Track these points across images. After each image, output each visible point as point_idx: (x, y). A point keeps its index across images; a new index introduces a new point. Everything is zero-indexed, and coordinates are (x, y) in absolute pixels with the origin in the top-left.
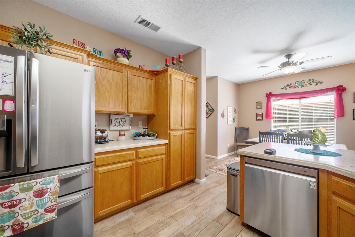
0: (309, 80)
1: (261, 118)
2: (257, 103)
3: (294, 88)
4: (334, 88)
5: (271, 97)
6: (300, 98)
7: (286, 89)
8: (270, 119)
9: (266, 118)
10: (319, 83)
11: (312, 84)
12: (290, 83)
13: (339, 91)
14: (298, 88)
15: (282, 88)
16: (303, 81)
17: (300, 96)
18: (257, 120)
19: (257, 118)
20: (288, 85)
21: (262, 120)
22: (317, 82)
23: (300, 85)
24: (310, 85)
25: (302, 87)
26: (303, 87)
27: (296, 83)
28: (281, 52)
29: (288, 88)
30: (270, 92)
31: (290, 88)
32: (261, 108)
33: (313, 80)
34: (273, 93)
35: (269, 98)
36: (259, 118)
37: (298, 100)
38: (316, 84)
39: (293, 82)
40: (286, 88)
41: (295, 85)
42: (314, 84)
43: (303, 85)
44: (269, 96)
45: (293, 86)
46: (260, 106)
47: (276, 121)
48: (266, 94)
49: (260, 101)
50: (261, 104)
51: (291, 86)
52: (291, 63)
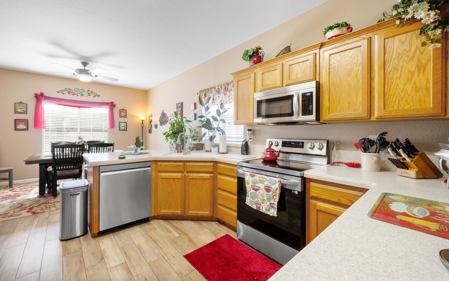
0: (89, 91)
1: (25, 127)
2: (17, 105)
3: (74, 95)
4: (108, 103)
5: (44, 99)
6: (79, 107)
7: (63, 94)
8: (40, 129)
9: (34, 127)
10: (97, 95)
11: (90, 95)
12: (69, 88)
13: (112, 107)
14: (77, 96)
15: (59, 91)
16: (83, 90)
17: (79, 104)
18: (16, 129)
19: (17, 127)
20: (66, 90)
21: (27, 129)
22: (96, 94)
23: (80, 93)
24: (89, 95)
25: (81, 96)
26: (83, 96)
27: (76, 90)
28: (81, 57)
29: (66, 93)
30: (41, 93)
31: (68, 94)
32: (25, 112)
33: (92, 91)
34: (46, 95)
35: (41, 100)
36: (21, 126)
37: (77, 108)
38: (95, 96)
39: (73, 88)
40: (64, 92)
41: (74, 91)
42: (92, 95)
43: (82, 94)
44: (39, 97)
45: (72, 92)
46: (23, 110)
47: (50, 131)
48: (35, 94)
49: (22, 102)
50: (26, 106)
51: (70, 92)
52: (90, 73)
